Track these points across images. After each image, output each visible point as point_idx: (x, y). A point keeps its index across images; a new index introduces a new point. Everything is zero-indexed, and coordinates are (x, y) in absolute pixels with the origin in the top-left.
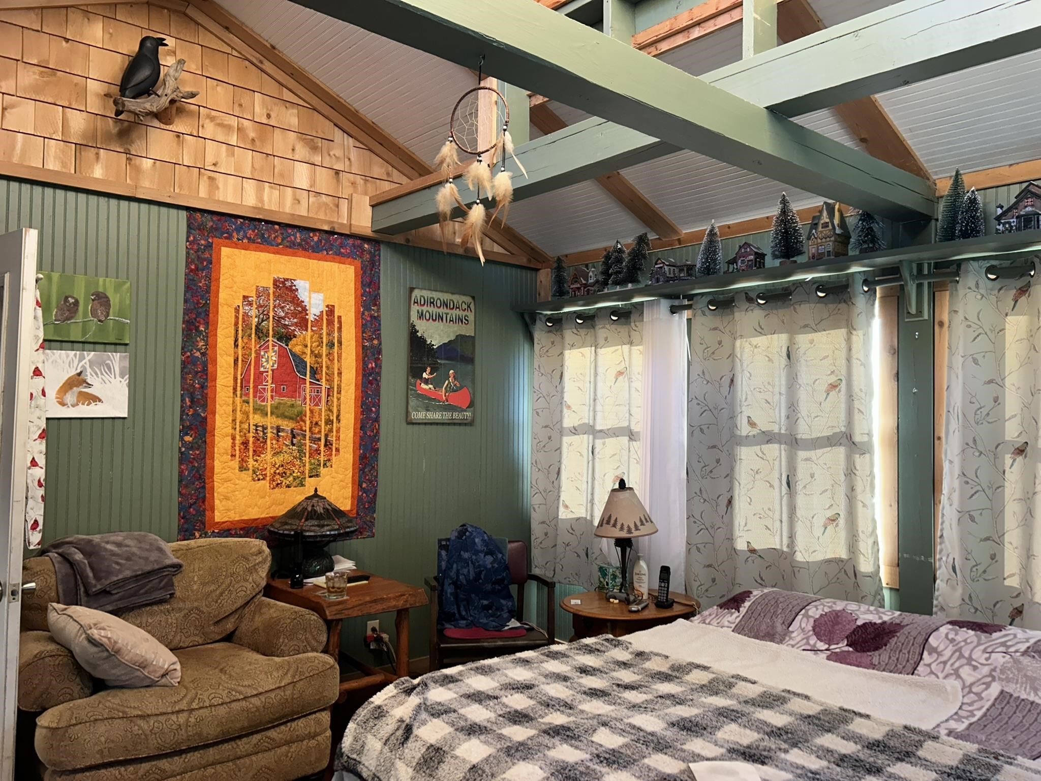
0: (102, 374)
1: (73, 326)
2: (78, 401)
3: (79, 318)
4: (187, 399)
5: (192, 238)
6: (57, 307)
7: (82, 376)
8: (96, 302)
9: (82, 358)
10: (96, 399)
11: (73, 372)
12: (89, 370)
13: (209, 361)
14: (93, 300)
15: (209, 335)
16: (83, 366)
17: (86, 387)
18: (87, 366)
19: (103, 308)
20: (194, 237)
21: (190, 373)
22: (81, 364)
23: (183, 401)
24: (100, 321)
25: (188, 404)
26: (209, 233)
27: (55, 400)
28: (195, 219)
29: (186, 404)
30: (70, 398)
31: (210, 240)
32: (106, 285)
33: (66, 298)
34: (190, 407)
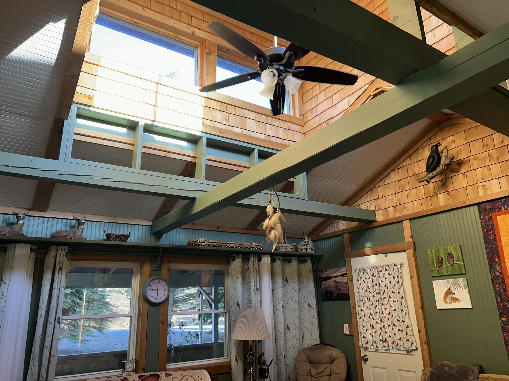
0: (457, 288)
1: (443, 269)
2: (451, 301)
3: (444, 265)
4: (498, 298)
5: (482, 217)
6: (436, 262)
7: (450, 290)
8: (448, 257)
9: (449, 282)
10: (457, 300)
11: (447, 289)
12: (452, 287)
13: (505, 277)
14: (447, 257)
15: (501, 263)
16: (450, 286)
17: (453, 295)
18: (451, 285)
19: (451, 259)
20: (483, 216)
21: (496, 284)
22: (449, 285)
23: (497, 299)
24: (452, 265)
25: (499, 300)
26: (489, 212)
27: (443, 301)
28: (481, 207)
29: (498, 300)
30: (448, 300)
31: (490, 215)
32: (451, 249)
33: (438, 258)
34: (501, 302)
